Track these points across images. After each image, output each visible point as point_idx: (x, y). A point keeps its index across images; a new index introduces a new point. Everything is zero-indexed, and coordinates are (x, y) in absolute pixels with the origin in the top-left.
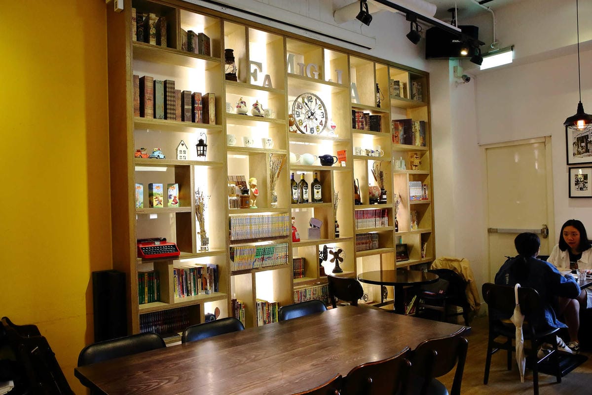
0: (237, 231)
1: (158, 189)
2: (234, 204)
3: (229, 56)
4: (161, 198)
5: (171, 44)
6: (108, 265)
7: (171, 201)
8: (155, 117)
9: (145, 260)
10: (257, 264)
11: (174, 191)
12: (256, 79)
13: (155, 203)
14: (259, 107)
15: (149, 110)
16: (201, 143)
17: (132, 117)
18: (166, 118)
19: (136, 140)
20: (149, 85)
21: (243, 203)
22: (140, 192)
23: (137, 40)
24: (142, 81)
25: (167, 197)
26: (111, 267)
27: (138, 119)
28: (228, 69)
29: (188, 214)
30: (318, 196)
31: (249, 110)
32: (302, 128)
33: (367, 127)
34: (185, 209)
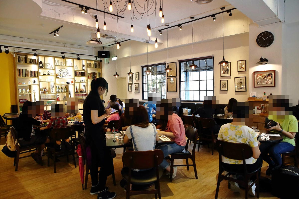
0: (42, 98)
1: (24, 90)
2: (42, 93)
3: (41, 63)
4: (25, 92)
5: (26, 62)
6: (14, 104)
7: (27, 92)
8: (23, 76)
9: (21, 103)
10: (47, 105)
11: (28, 90)
12: (48, 67)
13: (24, 92)
14: (49, 73)
15: (21, 75)
16: (34, 81)
17: (18, 77)
18: (25, 76)
19: (18, 81)
20: (21, 70)
21: (44, 92)
22: (20, 90)
23: (19, 62)
24: (20, 70)
25: (26, 91)
26: (15, 105)
27: (19, 77)
28: (41, 65)
29: (31, 94)
30: (66, 91)
31: (47, 74)
32: (61, 76)
33: (80, 75)
34: (30, 94)
